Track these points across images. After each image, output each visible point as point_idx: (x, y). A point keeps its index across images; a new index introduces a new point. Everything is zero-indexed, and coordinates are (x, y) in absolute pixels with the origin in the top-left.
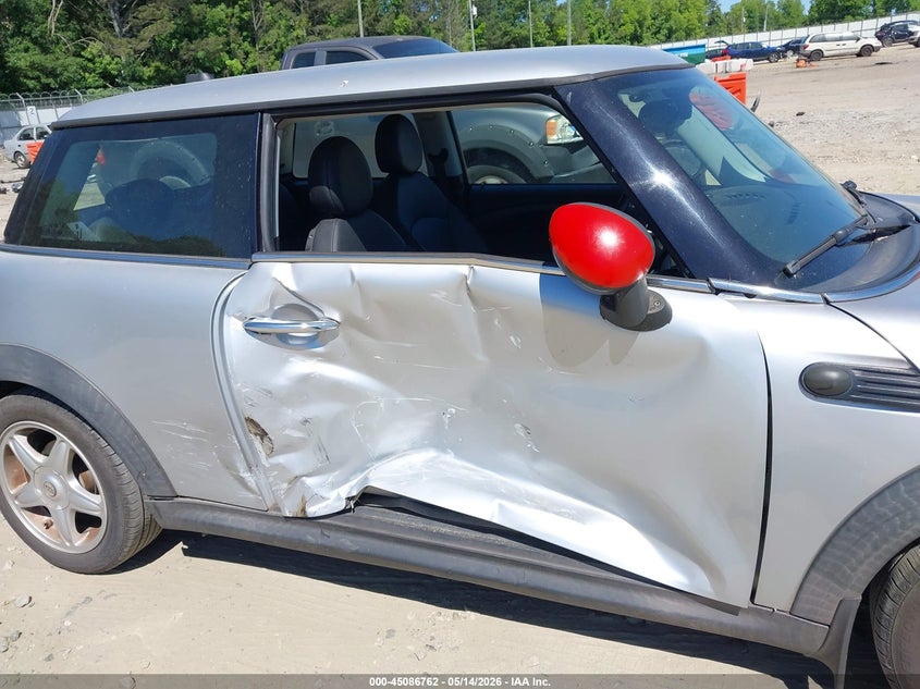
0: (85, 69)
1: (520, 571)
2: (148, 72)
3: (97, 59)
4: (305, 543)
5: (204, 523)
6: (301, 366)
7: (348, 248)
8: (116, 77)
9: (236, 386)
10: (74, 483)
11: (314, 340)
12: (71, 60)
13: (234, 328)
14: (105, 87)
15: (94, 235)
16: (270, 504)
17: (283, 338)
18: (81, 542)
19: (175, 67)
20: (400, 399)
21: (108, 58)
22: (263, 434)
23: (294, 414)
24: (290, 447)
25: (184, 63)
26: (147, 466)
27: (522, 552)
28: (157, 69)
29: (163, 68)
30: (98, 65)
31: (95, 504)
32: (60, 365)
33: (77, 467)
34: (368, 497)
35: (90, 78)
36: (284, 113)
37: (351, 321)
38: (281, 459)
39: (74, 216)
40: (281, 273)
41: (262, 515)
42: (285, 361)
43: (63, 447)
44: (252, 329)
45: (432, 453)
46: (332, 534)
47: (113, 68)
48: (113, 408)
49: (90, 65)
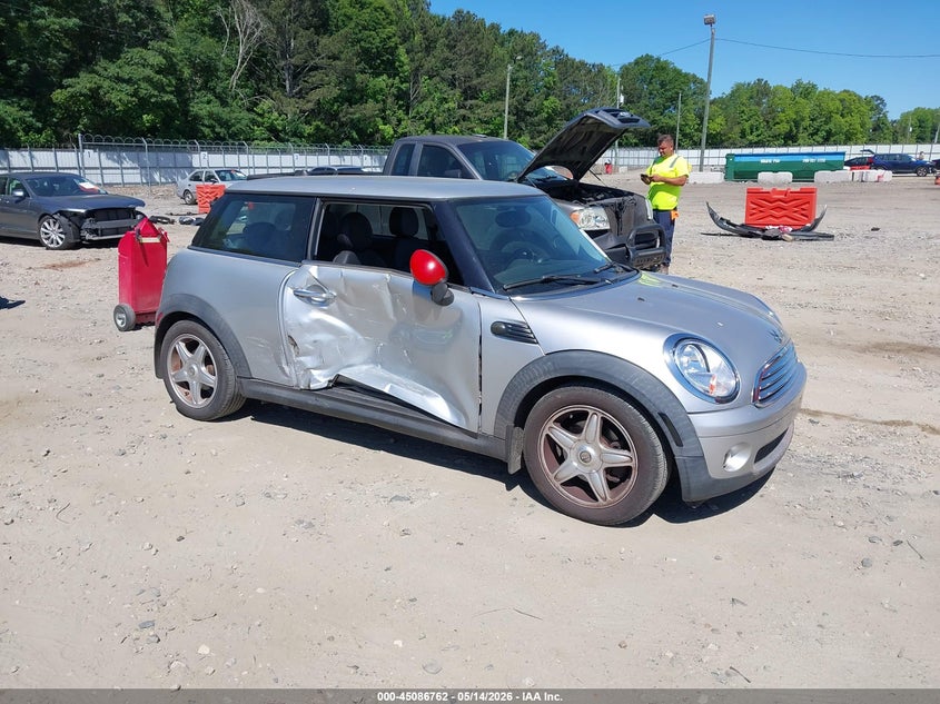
0: (254, 122)
1: (396, 418)
2: (308, 130)
3: (266, 115)
4: (307, 404)
5: (263, 394)
6: (316, 314)
7: (351, 263)
8: (281, 131)
9: (286, 319)
10: (203, 369)
11: (325, 302)
12: (245, 114)
13: (289, 292)
14: (269, 140)
15: (232, 246)
16: (295, 383)
17: (309, 300)
18: (202, 402)
19: (333, 128)
20: (360, 337)
21: (276, 114)
22: (295, 345)
23: (310, 337)
24: (306, 354)
25: (342, 125)
26: (240, 361)
27: (398, 409)
28: (317, 128)
29: (323, 127)
30: (266, 119)
31: (212, 381)
32: (209, 305)
33: (207, 361)
34: (338, 382)
35: (258, 131)
36: (325, 198)
37: (341, 296)
38: (302, 359)
39: (226, 237)
40: (313, 270)
41: (290, 389)
42: (310, 311)
43: (202, 349)
44: (297, 294)
45: (372, 366)
46: (320, 400)
47: (279, 124)
48: (229, 328)
49: (260, 119)
